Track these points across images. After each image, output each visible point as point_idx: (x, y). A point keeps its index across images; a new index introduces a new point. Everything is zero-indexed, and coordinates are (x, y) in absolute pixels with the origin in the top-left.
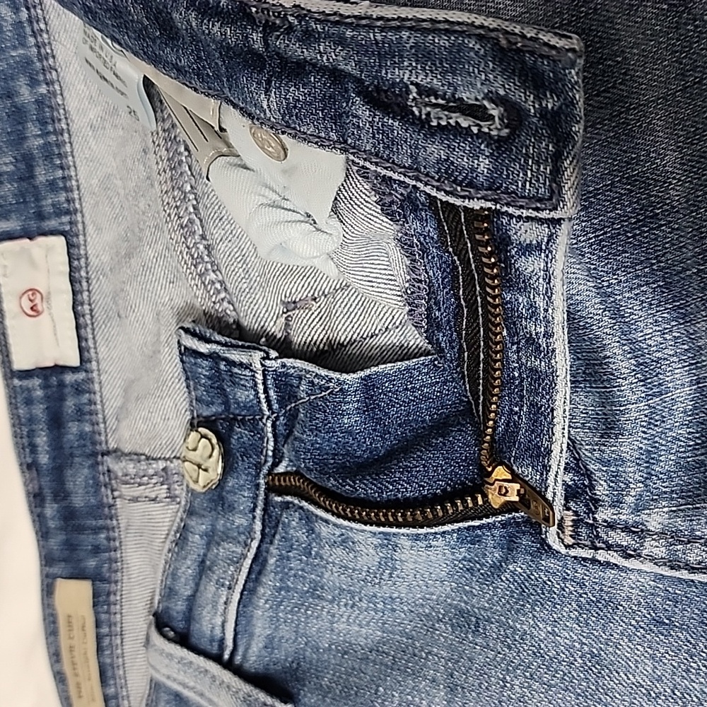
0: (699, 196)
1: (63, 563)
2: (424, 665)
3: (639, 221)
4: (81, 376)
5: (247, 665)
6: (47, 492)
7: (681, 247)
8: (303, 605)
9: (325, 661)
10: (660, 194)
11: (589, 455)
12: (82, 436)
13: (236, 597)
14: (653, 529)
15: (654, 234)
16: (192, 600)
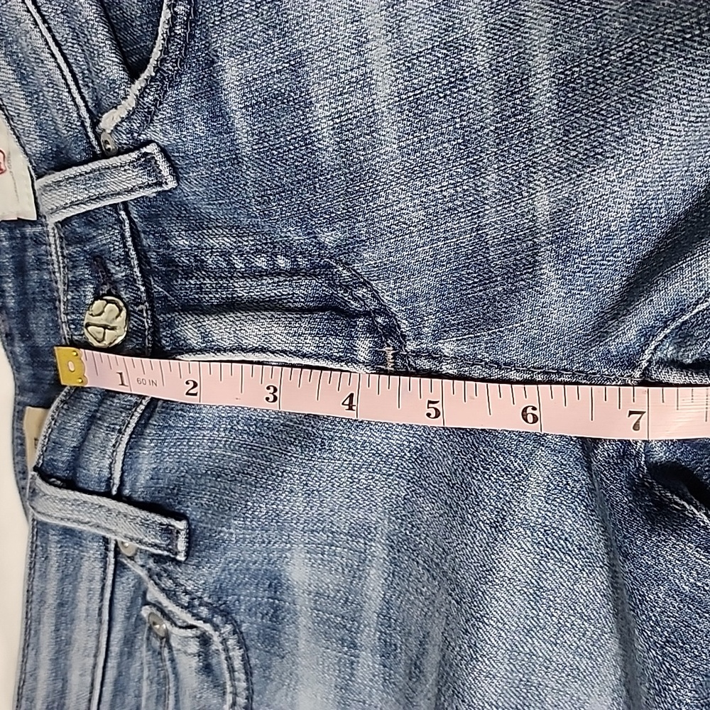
0: (499, 62)
1: (32, 394)
2: (281, 481)
3: (451, 82)
4: (38, 229)
5: (135, 496)
6: (15, 332)
7: (482, 108)
8: (184, 438)
9: (202, 485)
10: (469, 59)
11: (391, 299)
12: (41, 282)
13: (126, 438)
14: (447, 354)
15: (462, 95)
16: (78, 451)
